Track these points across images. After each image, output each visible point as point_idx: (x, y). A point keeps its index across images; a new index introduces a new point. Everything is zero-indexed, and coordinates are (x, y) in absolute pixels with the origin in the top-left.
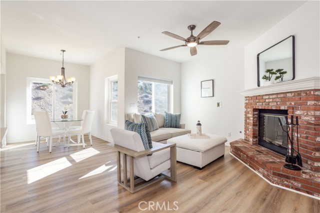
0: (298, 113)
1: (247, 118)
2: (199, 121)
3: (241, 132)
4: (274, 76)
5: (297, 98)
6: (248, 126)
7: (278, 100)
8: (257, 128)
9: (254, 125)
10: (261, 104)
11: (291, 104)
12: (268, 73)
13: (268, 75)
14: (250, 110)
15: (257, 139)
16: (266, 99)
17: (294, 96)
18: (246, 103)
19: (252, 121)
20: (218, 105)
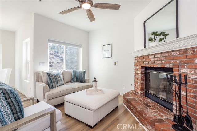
0: (184, 71)
1: (136, 74)
2: (95, 78)
3: (132, 85)
4: (159, 38)
5: (182, 56)
6: (137, 80)
7: (162, 59)
8: (144, 83)
9: (142, 80)
10: (147, 62)
11: (176, 62)
12: (154, 35)
13: (153, 37)
14: (139, 68)
15: (144, 92)
16: (151, 58)
17: (179, 54)
18: (136, 62)
19: (140, 77)
20: (115, 63)
